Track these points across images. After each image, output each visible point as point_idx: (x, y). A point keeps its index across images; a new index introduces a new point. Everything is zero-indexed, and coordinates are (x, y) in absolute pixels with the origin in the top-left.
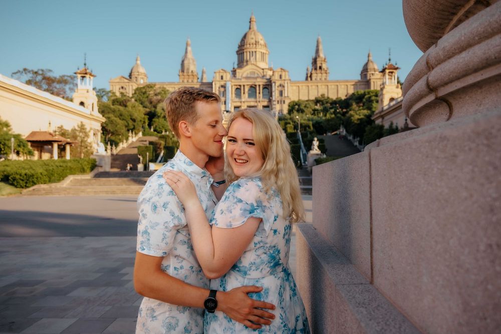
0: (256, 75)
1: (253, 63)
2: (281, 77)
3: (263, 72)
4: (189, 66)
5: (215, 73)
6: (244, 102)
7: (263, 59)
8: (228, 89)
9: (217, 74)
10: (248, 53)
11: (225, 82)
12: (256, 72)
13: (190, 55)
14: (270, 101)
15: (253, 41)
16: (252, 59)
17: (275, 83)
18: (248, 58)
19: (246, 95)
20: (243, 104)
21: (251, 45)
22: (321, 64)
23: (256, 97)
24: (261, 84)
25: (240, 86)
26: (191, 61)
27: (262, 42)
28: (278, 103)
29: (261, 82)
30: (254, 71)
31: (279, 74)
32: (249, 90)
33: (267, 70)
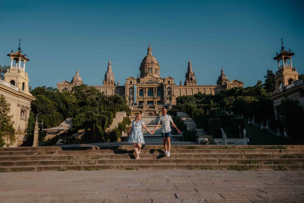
0: (152, 82)
1: (150, 74)
2: (169, 82)
3: (157, 80)
4: (110, 77)
5: (126, 79)
6: (145, 98)
7: (156, 73)
8: (135, 90)
9: (128, 80)
10: (147, 68)
11: (133, 86)
12: (152, 80)
13: (110, 71)
14: (162, 98)
15: (150, 61)
16: (150, 72)
17: (165, 86)
18: (147, 72)
19: (147, 94)
20: (145, 100)
21: (149, 64)
22: (192, 76)
23: (153, 95)
24: (156, 87)
25: (143, 88)
26: (111, 74)
27: (155, 62)
28: (168, 99)
29: (155, 86)
30: (151, 79)
31: (168, 81)
32: (148, 91)
33: (159, 79)
